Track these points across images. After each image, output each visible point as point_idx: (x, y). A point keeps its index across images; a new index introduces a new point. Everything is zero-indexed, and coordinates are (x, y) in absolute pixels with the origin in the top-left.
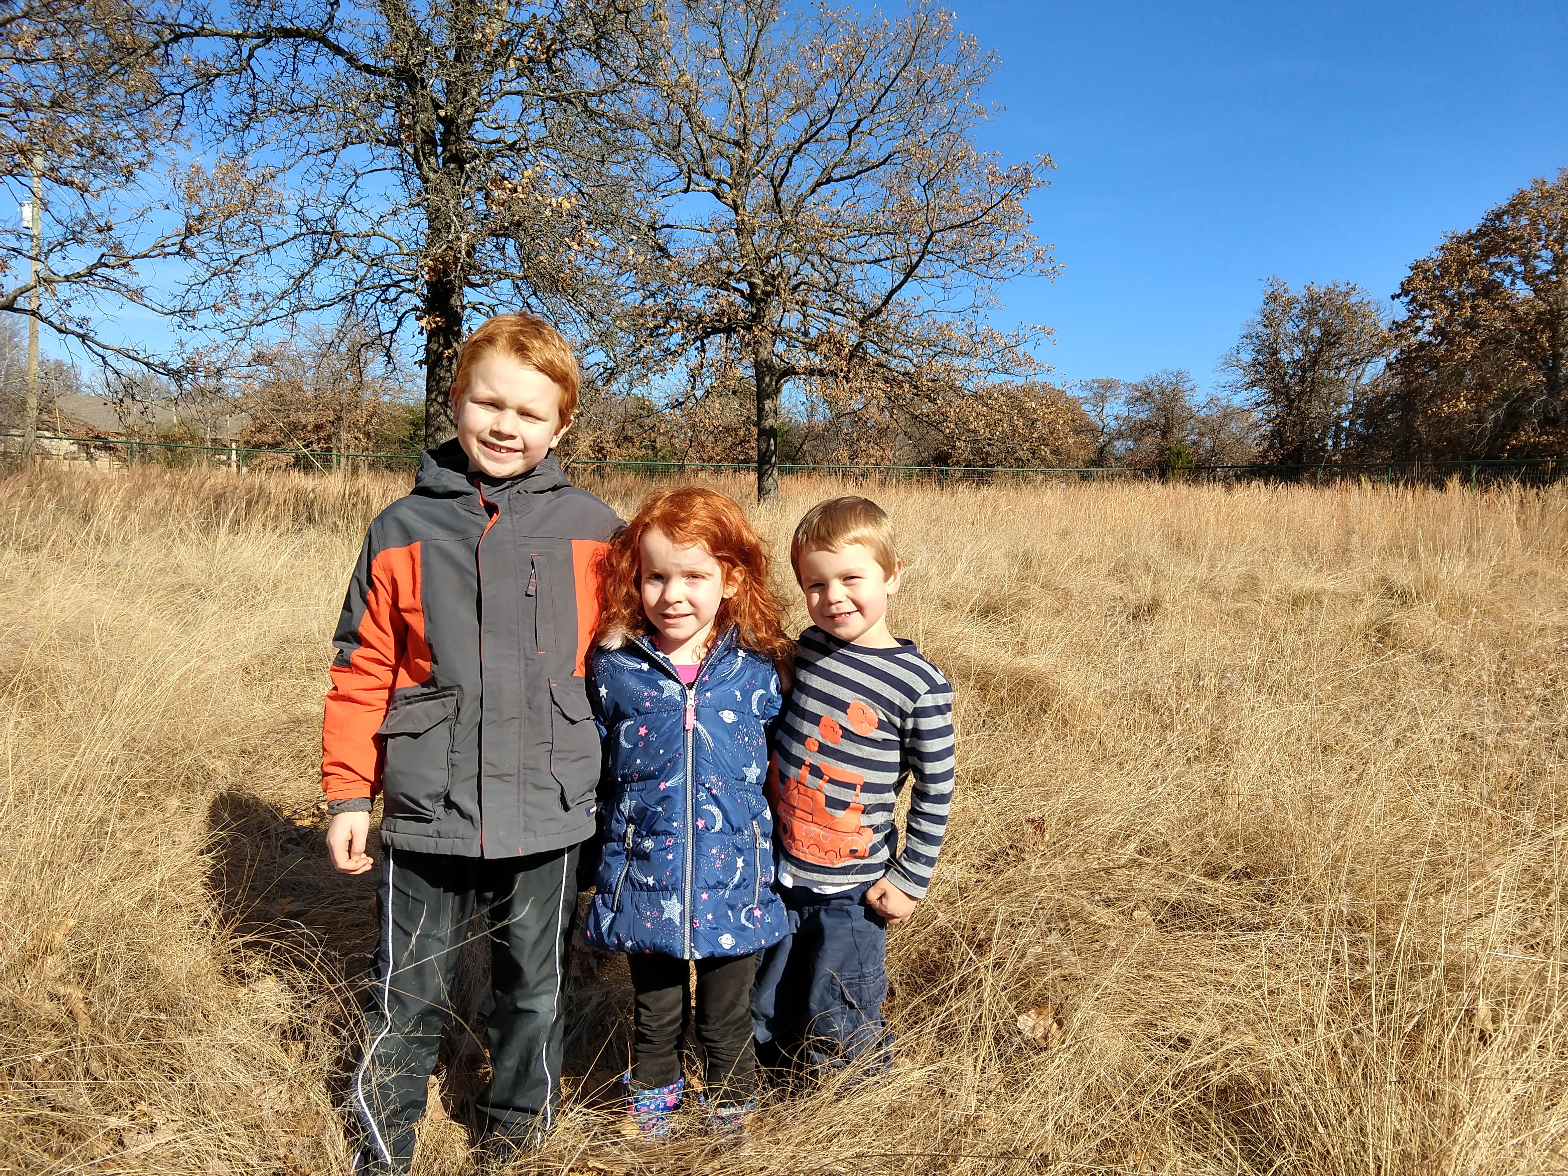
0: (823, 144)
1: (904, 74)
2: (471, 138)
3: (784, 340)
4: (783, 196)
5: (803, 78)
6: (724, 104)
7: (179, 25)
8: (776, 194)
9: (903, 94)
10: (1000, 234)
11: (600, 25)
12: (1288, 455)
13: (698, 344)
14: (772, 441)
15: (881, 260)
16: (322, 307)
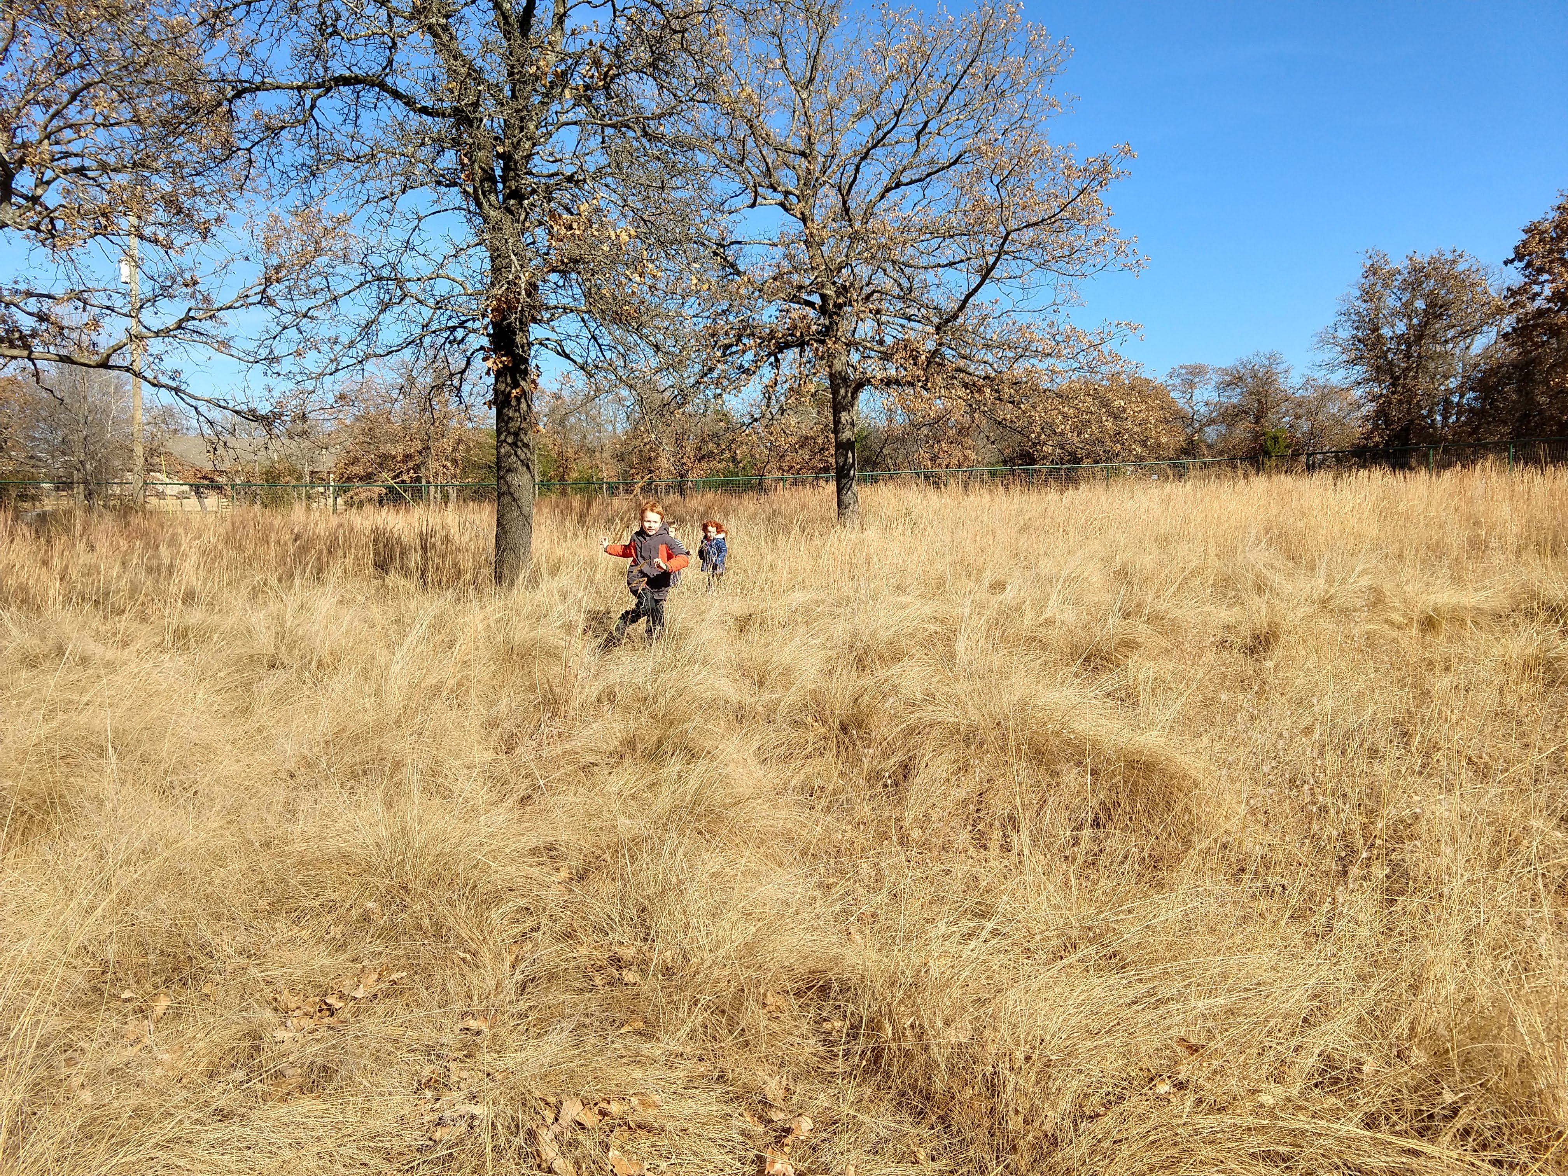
0: (890, 148)
1: (971, 70)
2: (530, 173)
3: (857, 349)
4: (851, 204)
5: (866, 82)
6: (788, 115)
7: (241, 81)
8: (844, 203)
9: (972, 92)
10: (1080, 229)
11: (655, 44)
12: (1394, 436)
13: (772, 359)
14: (850, 454)
15: (955, 263)
16: (391, 352)
